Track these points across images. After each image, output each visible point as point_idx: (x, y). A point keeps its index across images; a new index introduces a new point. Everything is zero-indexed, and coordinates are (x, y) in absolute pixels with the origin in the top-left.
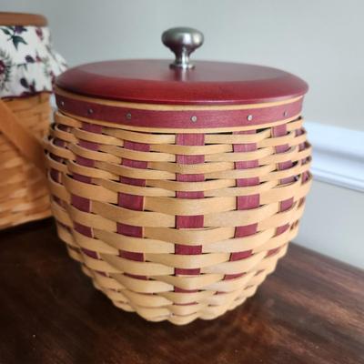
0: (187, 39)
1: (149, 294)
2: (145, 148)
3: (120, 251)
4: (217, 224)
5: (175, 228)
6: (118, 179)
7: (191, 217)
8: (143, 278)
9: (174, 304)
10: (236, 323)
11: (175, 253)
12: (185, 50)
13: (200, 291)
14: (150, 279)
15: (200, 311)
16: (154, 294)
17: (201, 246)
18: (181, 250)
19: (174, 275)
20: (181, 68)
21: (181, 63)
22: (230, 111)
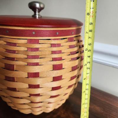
0: (38, 5)
1: (22, 104)
2: (15, 45)
3: (8, 87)
4: (45, 76)
5: (28, 78)
6: (4, 58)
7: (34, 73)
8: (18, 98)
9: (32, 108)
10: (59, 113)
11: (29, 88)
12: (37, 10)
13: (41, 102)
14: (21, 98)
15: (44, 110)
16: (24, 104)
17: (39, 85)
18: (31, 86)
19: (29, 97)
20: (36, 17)
21: (36, 15)
22: (49, 30)
